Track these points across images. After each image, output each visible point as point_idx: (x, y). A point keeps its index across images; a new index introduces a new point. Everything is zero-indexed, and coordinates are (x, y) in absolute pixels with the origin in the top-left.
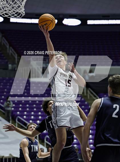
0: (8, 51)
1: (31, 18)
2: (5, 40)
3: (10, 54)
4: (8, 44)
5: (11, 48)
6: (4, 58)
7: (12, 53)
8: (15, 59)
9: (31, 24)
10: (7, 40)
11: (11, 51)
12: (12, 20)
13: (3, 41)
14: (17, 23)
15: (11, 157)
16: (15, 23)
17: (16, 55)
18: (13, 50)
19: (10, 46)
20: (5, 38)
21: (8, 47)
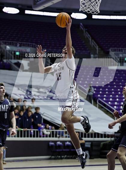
0: (90, 44)
1: (110, 15)
2: (88, 34)
3: (92, 46)
4: (91, 38)
5: (93, 40)
6: (87, 49)
7: (94, 45)
8: (96, 50)
9: (111, 20)
10: (90, 34)
11: (93, 43)
12: (94, 17)
13: (86, 35)
14: (98, 19)
15: (93, 133)
16: (97, 19)
17: (97, 46)
18: (94, 42)
19: (92, 38)
20: (88, 32)
21: (90, 40)
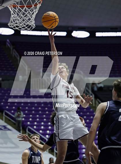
1: (41, 30)
2: (16, 52)
4: (19, 56)
9: (41, 36)
13: (14, 53)
16: (25, 35)
